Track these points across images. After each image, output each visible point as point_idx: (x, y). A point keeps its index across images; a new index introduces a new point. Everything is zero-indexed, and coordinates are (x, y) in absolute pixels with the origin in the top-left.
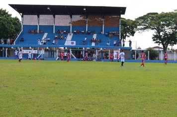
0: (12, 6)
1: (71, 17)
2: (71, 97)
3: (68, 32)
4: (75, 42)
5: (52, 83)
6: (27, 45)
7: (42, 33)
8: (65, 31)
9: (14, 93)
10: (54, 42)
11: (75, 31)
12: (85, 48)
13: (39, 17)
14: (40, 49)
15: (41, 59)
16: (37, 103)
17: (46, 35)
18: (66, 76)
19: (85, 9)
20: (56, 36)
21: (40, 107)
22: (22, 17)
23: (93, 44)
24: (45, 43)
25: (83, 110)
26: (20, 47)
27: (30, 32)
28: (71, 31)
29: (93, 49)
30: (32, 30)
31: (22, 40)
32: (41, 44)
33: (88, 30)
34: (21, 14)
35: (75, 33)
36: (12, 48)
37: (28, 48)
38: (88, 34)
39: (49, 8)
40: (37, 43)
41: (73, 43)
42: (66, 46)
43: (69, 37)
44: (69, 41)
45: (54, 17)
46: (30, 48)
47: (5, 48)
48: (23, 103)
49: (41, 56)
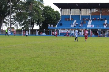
0: (55, 4)
1: (91, 10)
2: (97, 59)
3: (89, 19)
4: (93, 25)
5: (83, 50)
6: (64, 28)
7: (73, 20)
8: (87, 19)
9: (62, 56)
10: (80, 25)
11: (93, 19)
12: (100, 29)
13: (71, 10)
14: (72, 30)
15: (72, 36)
16: (77, 62)
17: (75, 21)
18: (91, 47)
19: (99, 5)
20: (82, 22)
21: (79, 64)
22: (61, 10)
23: (105, 27)
24: (75, 26)
25: (105, 67)
26: (60, 29)
27: (66, 20)
28: (91, 19)
29: (105, 29)
30: (66, 18)
31: (61, 25)
32: (72, 27)
33: (102, 18)
34: (60, 9)
35: (93, 20)
36: (55, 29)
37: (64, 29)
38: (102, 20)
39: (77, 5)
40: (70, 26)
41: (92, 26)
42: (88, 28)
43: (90, 22)
44: (90, 25)
45: (80, 10)
46: (66, 29)
47: (51, 29)
48: (69, 62)
49: (72, 34)
